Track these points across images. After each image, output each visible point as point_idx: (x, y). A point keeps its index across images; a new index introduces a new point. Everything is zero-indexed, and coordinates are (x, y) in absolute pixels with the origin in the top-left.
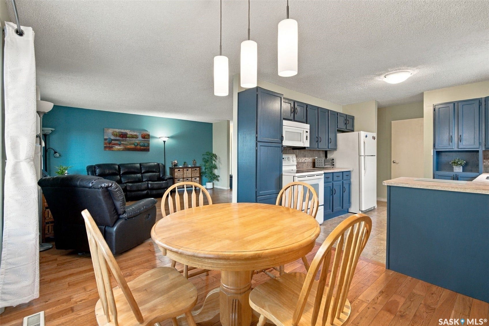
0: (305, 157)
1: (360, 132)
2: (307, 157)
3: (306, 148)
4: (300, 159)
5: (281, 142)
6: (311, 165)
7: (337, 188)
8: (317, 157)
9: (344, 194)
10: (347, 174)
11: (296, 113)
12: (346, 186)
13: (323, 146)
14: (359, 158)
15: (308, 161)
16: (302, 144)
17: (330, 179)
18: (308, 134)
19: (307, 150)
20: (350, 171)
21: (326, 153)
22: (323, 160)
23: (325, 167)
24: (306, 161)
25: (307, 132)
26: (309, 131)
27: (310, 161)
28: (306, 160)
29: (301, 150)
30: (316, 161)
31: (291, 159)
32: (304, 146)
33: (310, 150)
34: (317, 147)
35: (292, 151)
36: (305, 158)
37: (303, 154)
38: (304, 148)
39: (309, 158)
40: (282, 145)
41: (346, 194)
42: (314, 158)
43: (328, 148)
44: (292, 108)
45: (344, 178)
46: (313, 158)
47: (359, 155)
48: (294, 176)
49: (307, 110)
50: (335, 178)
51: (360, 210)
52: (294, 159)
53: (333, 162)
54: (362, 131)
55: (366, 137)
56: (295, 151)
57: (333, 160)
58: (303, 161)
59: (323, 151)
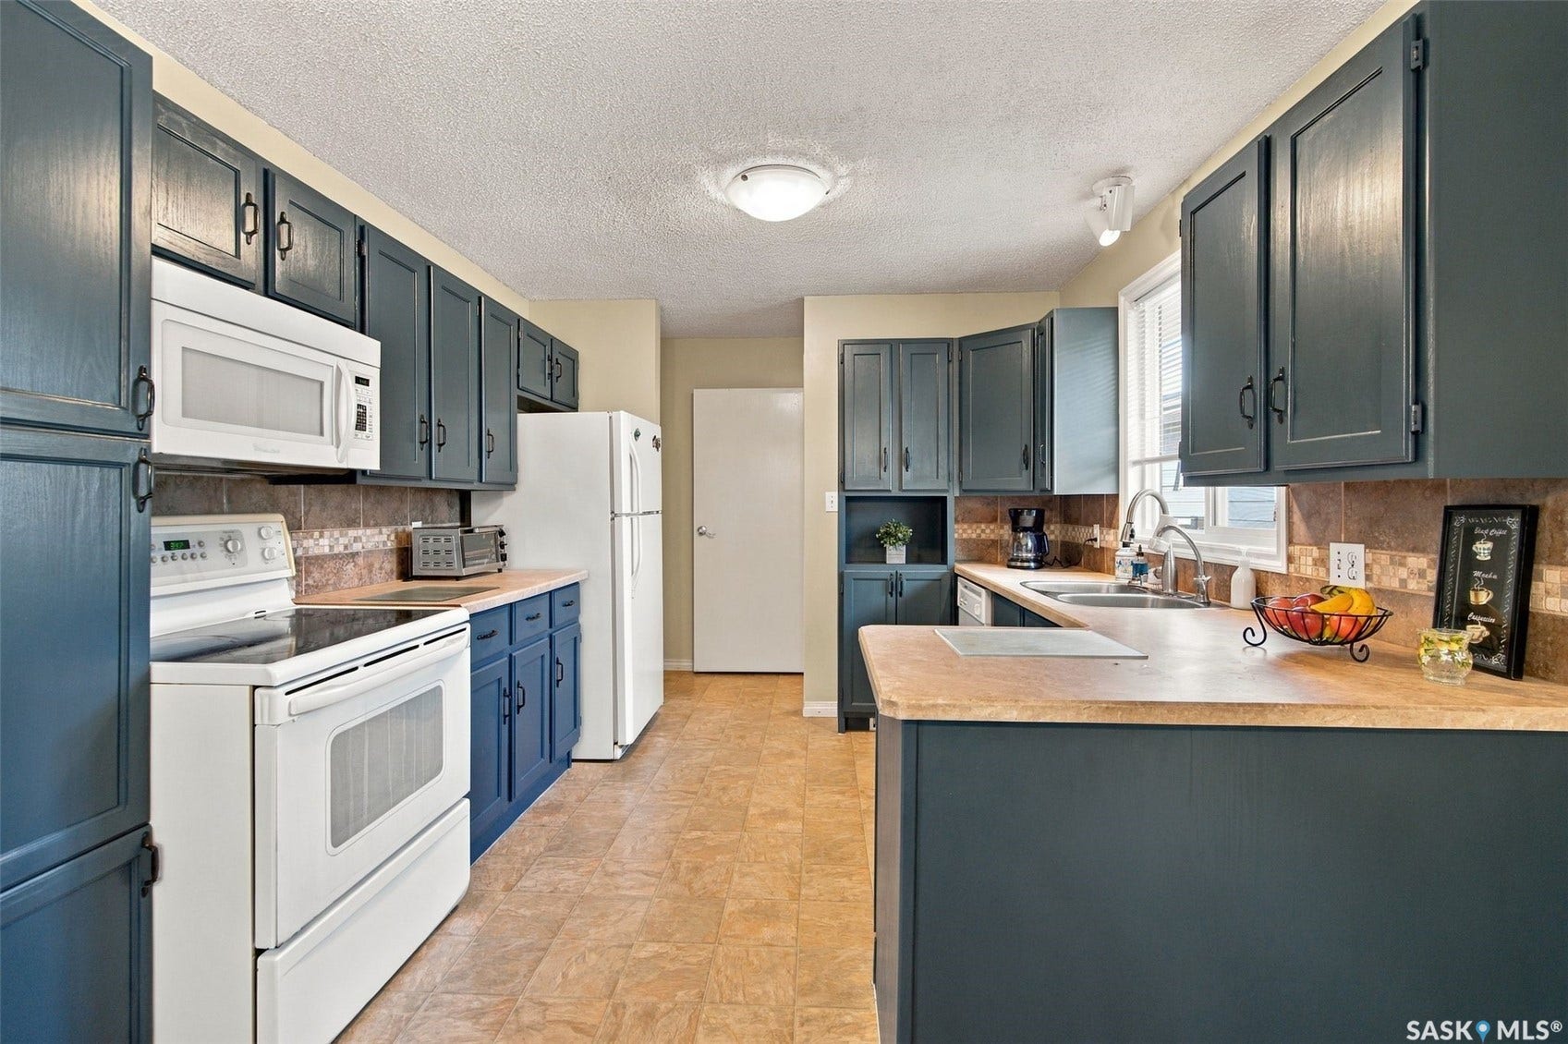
0: (352, 523)
1: (614, 414)
2: (367, 525)
3: (360, 480)
4: (321, 536)
5: (132, 427)
6: (391, 564)
7: (530, 678)
8: (418, 524)
9: (557, 691)
10: (566, 597)
11: (284, 251)
12: (563, 654)
13: (453, 466)
14: (613, 527)
15: (370, 546)
16: (333, 448)
17: (500, 641)
18: (372, 396)
19: (366, 487)
20: (577, 583)
21: (464, 500)
22: (455, 542)
23: (464, 572)
24: (360, 545)
25: (361, 381)
26: (374, 376)
27: (381, 546)
28: (356, 539)
29: (327, 487)
30: (417, 542)
31: (252, 548)
32: (344, 465)
33: (381, 488)
34: (424, 473)
35: (260, 491)
36: (352, 533)
37: (340, 507)
38: (347, 477)
39: (377, 531)
40: (147, 450)
41: (562, 692)
42: (409, 529)
43: (481, 481)
44: (248, 203)
45: (558, 620)
46: (400, 528)
47: (613, 512)
48: (255, 687)
49: (362, 259)
50: (523, 630)
51: (616, 743)
52: (270, 544)
53: (502, 546)
54: (622, 412)
55: (637, 435)
56: (282, 490)
57: (502, 533)
58: (339, 549)
59: (450, 491)
